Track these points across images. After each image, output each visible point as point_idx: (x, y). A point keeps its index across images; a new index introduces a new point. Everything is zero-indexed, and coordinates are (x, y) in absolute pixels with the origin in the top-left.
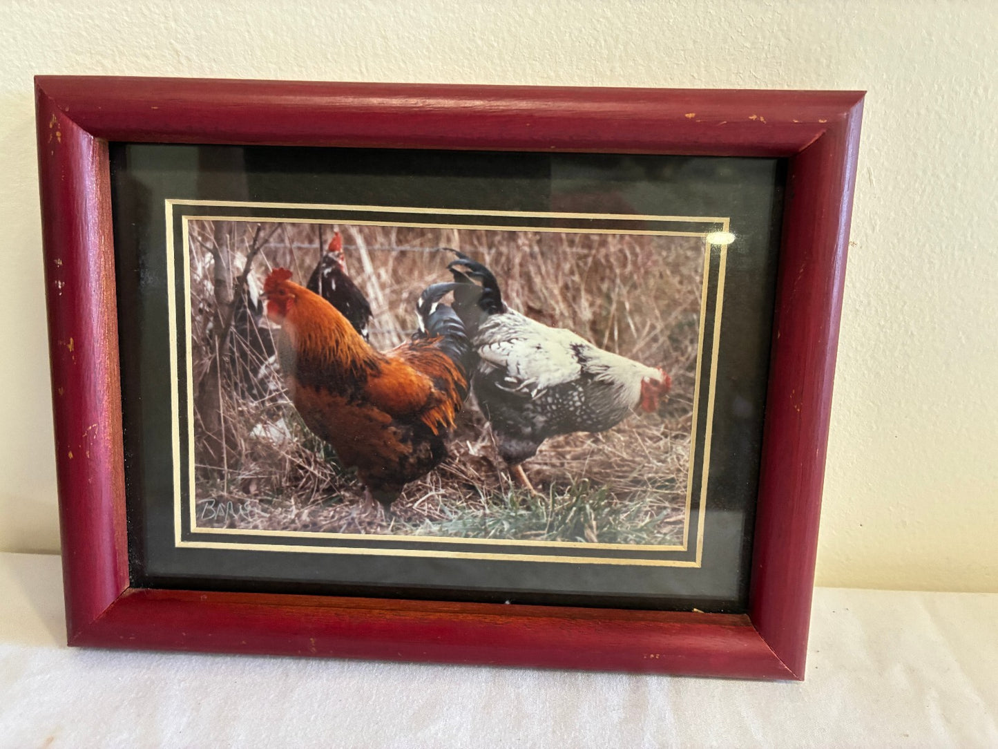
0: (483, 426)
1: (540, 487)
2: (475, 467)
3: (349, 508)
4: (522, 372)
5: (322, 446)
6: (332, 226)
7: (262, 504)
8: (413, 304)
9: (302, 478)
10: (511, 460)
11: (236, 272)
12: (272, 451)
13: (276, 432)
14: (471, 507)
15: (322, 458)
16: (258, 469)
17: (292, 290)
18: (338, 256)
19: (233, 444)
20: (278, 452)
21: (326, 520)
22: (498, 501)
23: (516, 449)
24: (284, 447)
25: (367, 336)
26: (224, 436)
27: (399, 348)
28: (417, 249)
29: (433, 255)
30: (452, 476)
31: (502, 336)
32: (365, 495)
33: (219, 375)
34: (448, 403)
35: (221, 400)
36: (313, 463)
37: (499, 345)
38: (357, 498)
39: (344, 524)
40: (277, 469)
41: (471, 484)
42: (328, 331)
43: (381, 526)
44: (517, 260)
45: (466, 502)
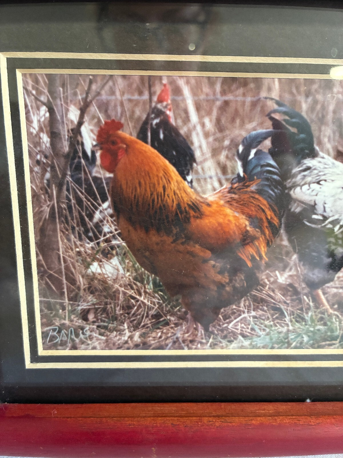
0: (291, 258)
1: (336, 306)
2: (283, 293)
3: (174, 330)
4: (327, 210)
5: (151, 279)
6: (160, 78)
7: (99, 329)
8: (234, 151)
9: (134, 306)
10: (313, 286)
11: (70, 124)
12: (107, 285)
13: (110, 268)
14: (277, 325)
15: (151, 289)
16: (95, 300)
17: (123, 140)
18: (166, 107)
19: (72, 281)
20: (112, 285)
21: (154, 340)
22: (300, 319)
23: (318, 277)
24: (118, 281)
25: (191, 182)
26: (64, 273)
27: (220, 191)
28: (240, 98)
29: (254, 104)
30: (262, 300)
31: (313, 178)
32: (188, 318)
33: (57, 220)
34: (261, 239)
35: (60, 243)
36: (143, 294)
37: (309, 186)
38: (181, 321)
39: (170, 343)
40: (112, 299)
41: (278, 306)
42: (156, 178)
43: (201, 343)
44: (331, 108)
45: (273, 321)
